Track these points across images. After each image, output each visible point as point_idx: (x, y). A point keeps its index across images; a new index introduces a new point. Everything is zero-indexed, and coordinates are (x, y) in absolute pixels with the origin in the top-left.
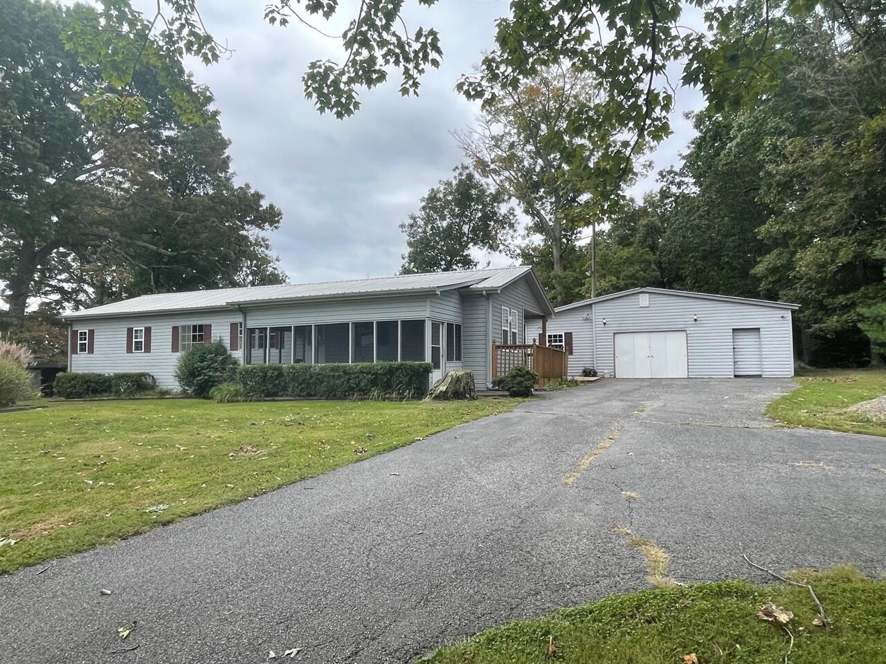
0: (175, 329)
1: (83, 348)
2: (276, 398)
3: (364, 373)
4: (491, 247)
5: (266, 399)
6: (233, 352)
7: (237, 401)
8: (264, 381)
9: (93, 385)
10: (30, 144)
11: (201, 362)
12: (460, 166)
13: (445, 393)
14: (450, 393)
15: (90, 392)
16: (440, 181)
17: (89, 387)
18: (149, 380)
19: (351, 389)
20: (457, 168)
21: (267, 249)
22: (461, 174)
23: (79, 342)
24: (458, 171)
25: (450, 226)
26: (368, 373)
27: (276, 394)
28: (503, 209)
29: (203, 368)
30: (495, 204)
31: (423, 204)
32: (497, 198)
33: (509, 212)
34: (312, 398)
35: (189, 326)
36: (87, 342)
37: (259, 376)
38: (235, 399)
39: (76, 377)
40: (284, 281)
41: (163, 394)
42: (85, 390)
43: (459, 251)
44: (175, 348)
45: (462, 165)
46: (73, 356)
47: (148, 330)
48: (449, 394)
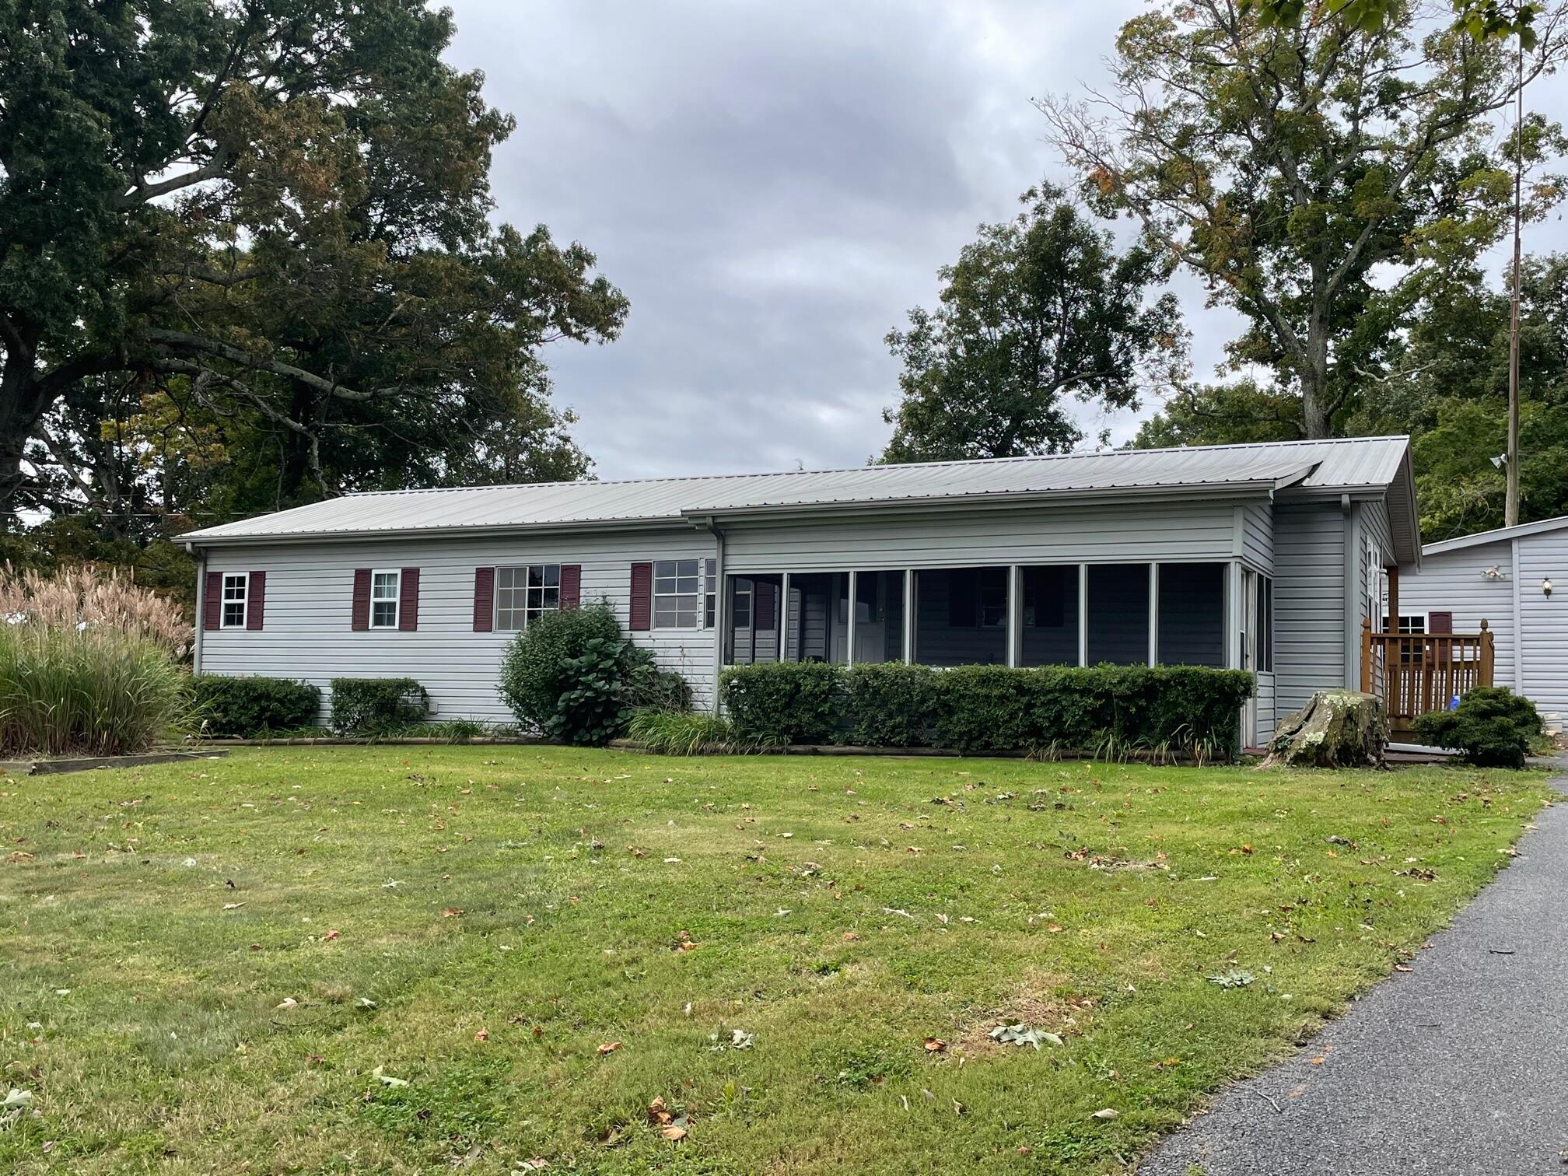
0: (484, 577)
1: (234, 616)
2: (820, 748)
3: (1075, 691)
4: (1112, 396)
5: (794, 748)
6: (637, 634)
7: (715, 752)
8: (788, 705)
9: (274, 705)
10: (93, 117)
11: (573, 656)
12: (1040, 190)
13: (1322, 748)
14: (1333, 748)
15: (265, 723)
16: (982, 227)
17: (263, 710)
18: (411, 699)
19: (1035, 731)
20: (1032, 193)
21: (542, 389)
22: (1040, 210)
23: (224, 601)
24: (1033, 203)
25: (1010, 340)
26: (1085, 692)
27: (821, 738)
28: (1147, 298)
29: (578, 671)
30: (1127, 286)
31: (947, 284)
32: (1135, 269)
33: (1161, 305)
34: (921, 750)
35: (520, 570)
36: (245, 601)
37: (778, 691)
38: (710, 746)
39: (231, 687)
40: (583, 471)
41: (464, 734)
42: (253, 718)
43: (1033, 402)
44: (482, 622)
45: (1046, 185)
46: (208, 635)
47: (411, 577)
48: (1330, 754)
